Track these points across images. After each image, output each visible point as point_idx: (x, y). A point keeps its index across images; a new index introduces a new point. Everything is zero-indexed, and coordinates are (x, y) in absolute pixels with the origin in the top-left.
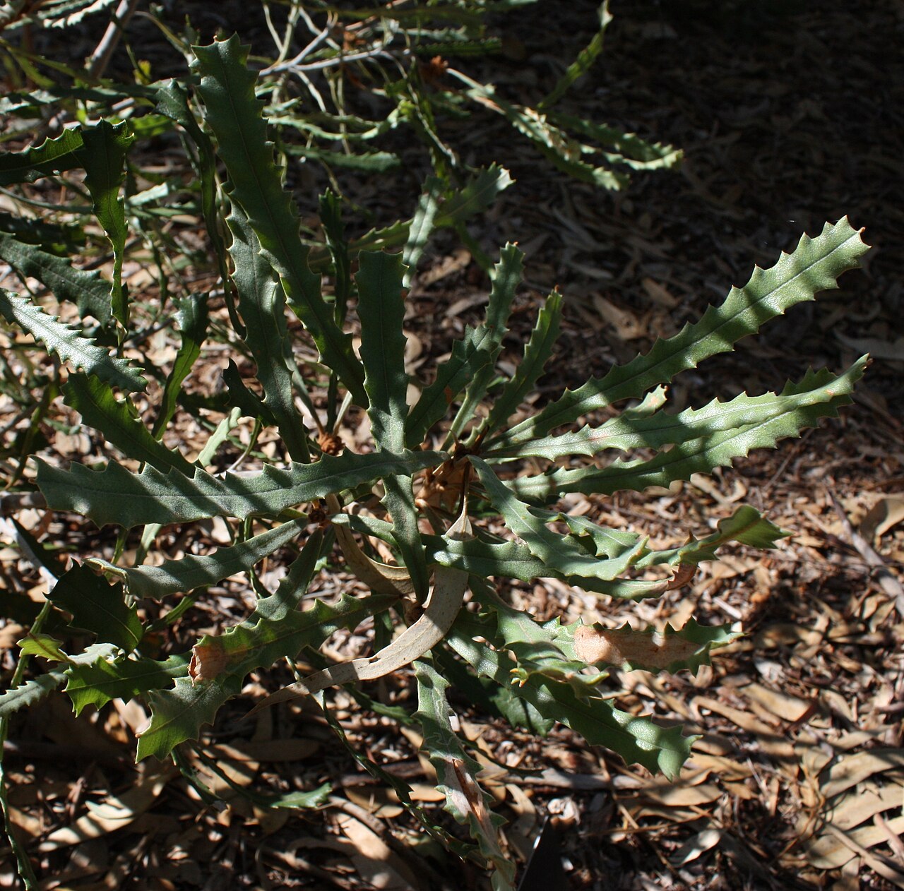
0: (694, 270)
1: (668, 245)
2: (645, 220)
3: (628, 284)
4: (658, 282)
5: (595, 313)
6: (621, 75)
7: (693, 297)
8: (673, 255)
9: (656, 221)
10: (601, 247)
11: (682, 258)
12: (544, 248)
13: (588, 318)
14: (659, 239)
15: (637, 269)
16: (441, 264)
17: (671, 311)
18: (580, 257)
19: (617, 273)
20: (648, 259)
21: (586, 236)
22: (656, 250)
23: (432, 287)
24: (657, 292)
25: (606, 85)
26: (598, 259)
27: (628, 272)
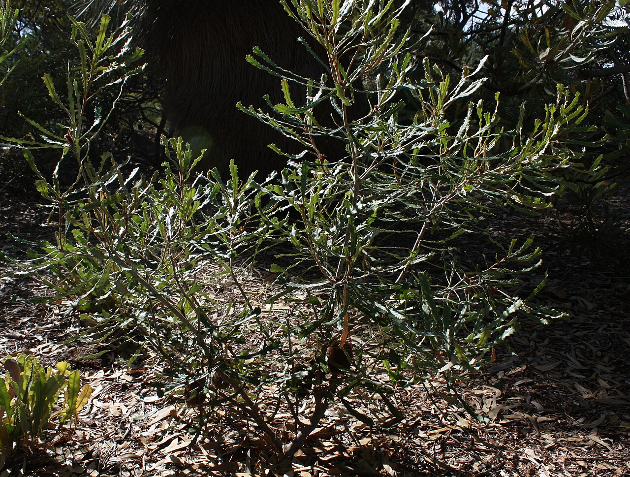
0: (622, 377)
1: (613, 368)
2: (606, 359)
3: (592, 380)
4: (605, 380)
5: (575, 389)
6: (612, 305)
7: (619, 386)
8: (614, 371)
9: (611, 359)
10: (585, 368)
11: (619, 373)
12: (558, 366)
13: (571, 390)
14: (610, 366)
15: (597, 375)
16: (514, 369)
17: (607, 390)
18: (574, 371)
19: (588, 377)
20: (603, 373)
21: (578, 364)
22: (608, 370)
23: (510, 376)
24: (603, 383)
25: (603, 309)
26: (581, 372)
27: (593, 376)
